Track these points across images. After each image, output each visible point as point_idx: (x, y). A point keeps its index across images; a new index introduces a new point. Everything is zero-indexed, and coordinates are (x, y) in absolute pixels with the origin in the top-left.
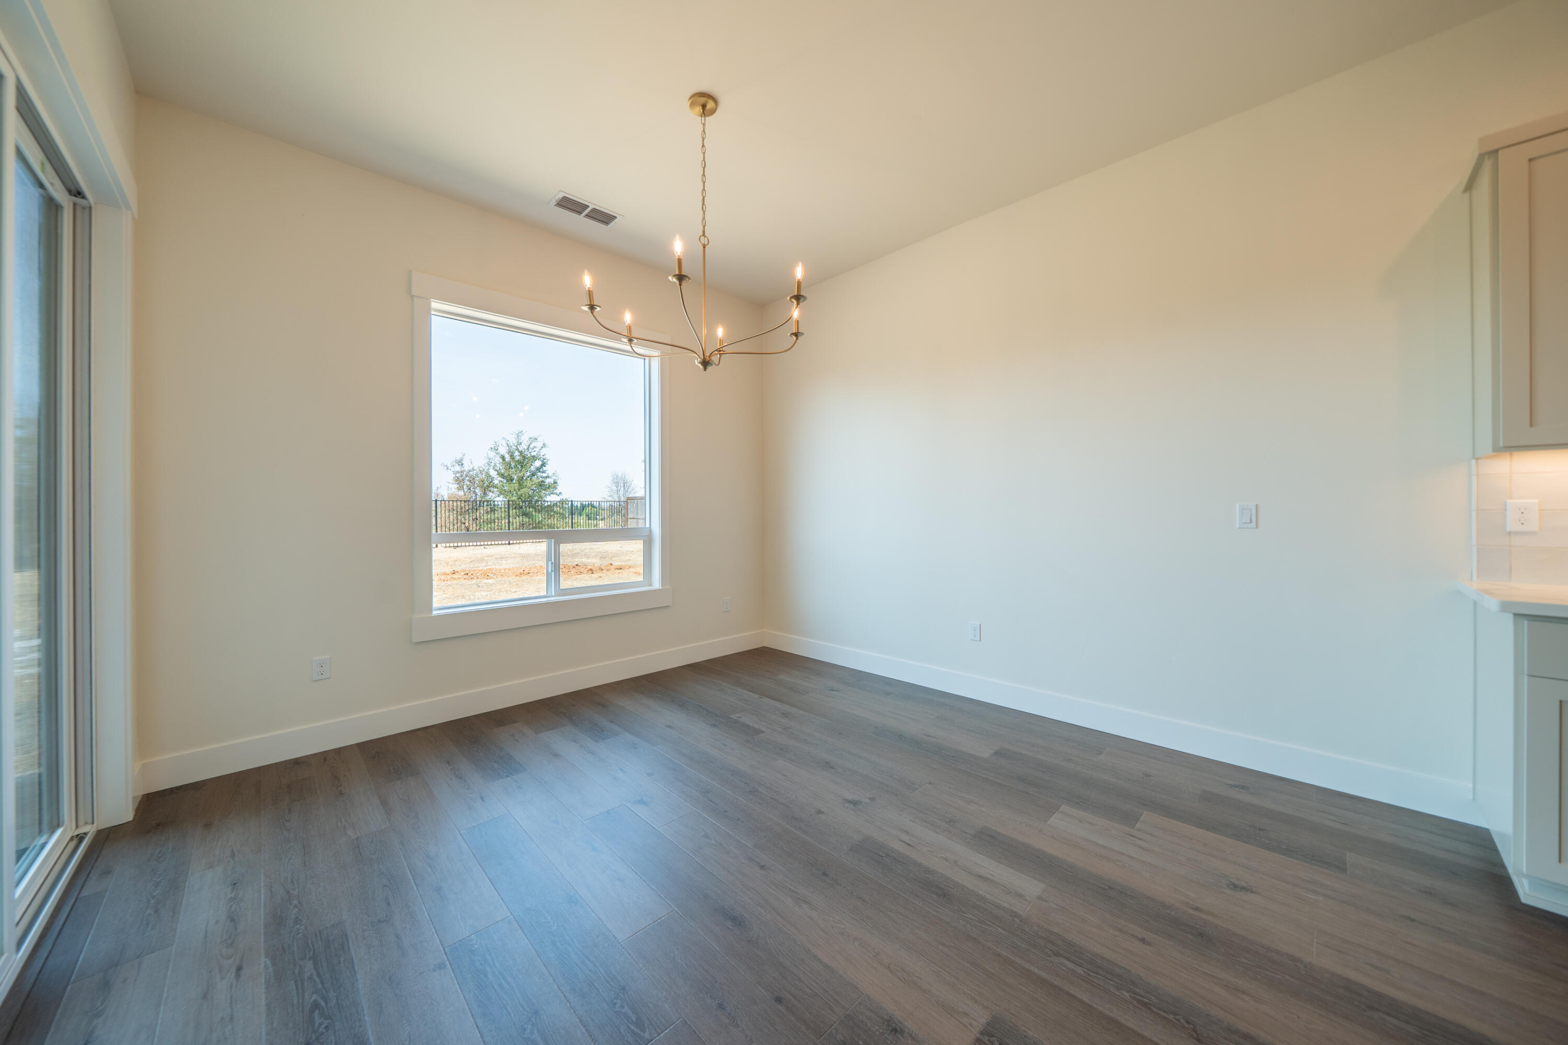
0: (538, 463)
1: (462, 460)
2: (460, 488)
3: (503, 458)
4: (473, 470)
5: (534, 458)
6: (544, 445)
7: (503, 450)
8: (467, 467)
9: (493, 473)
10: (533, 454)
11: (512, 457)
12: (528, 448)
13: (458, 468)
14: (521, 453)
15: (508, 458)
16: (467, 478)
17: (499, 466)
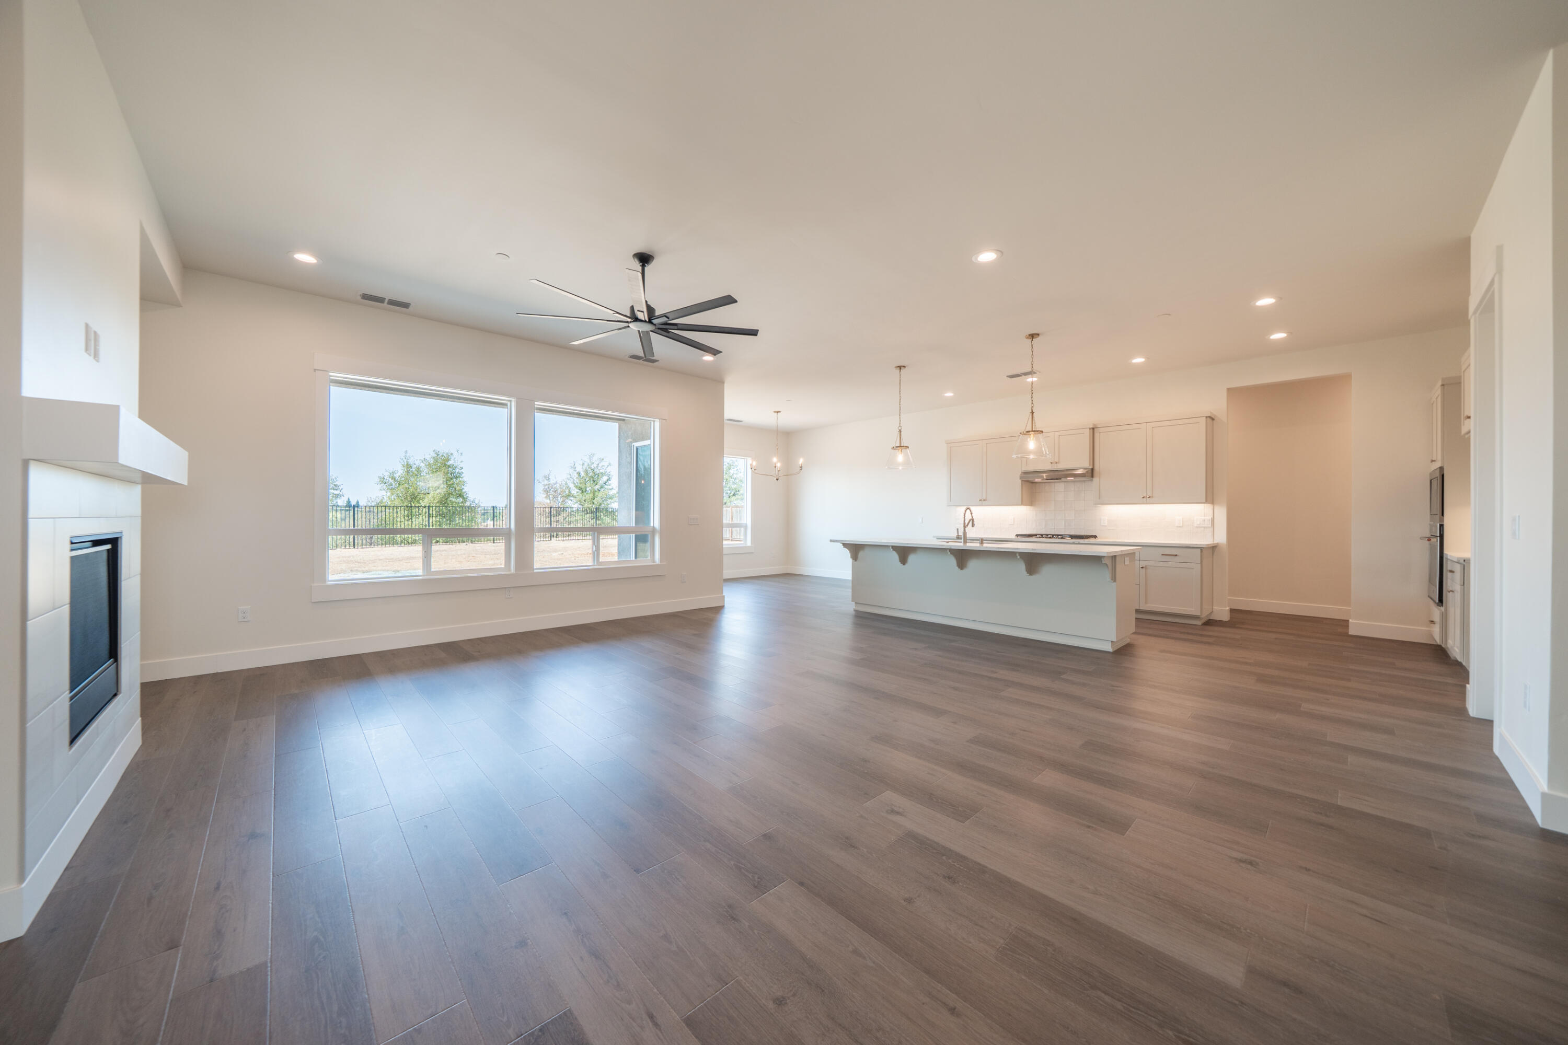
0: (605, 478)
1: (549, 475)
2: (548, 497)
3: (579, 474)
4: (556, 483)
5: (603, 474)
6: (610, 464)
7: (579, 468)
8: (552, 482)
9: (572, 486)
10: (601, 471)
11: (587, 474)
12: (597, 467)
13: (546, 482)
14: (593, 470)
15: (583, 474)
16: (552, 490)
17: (576, 481)
